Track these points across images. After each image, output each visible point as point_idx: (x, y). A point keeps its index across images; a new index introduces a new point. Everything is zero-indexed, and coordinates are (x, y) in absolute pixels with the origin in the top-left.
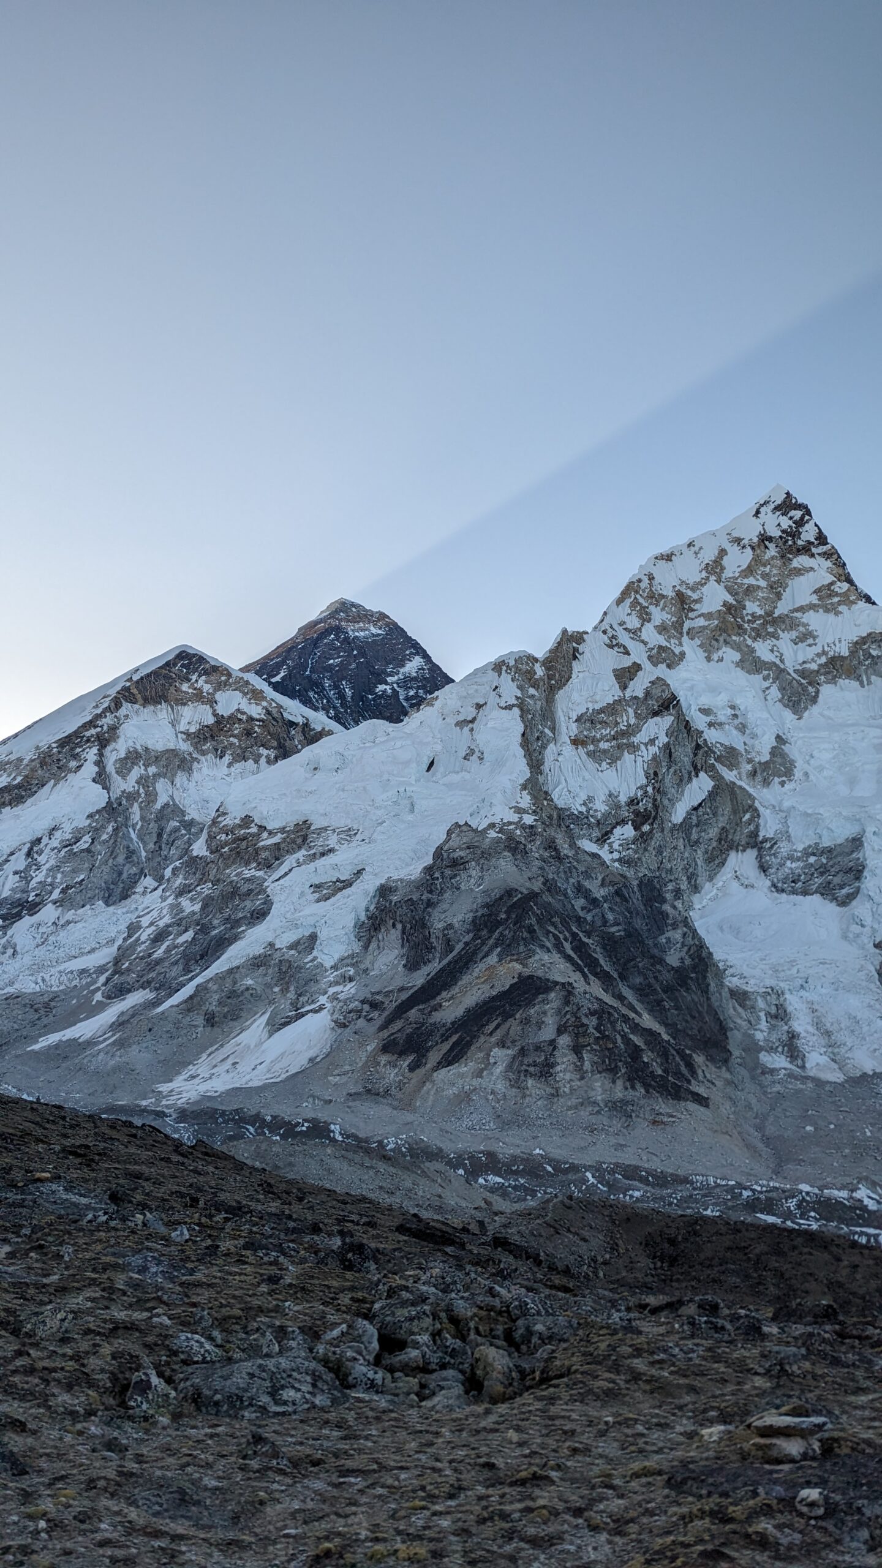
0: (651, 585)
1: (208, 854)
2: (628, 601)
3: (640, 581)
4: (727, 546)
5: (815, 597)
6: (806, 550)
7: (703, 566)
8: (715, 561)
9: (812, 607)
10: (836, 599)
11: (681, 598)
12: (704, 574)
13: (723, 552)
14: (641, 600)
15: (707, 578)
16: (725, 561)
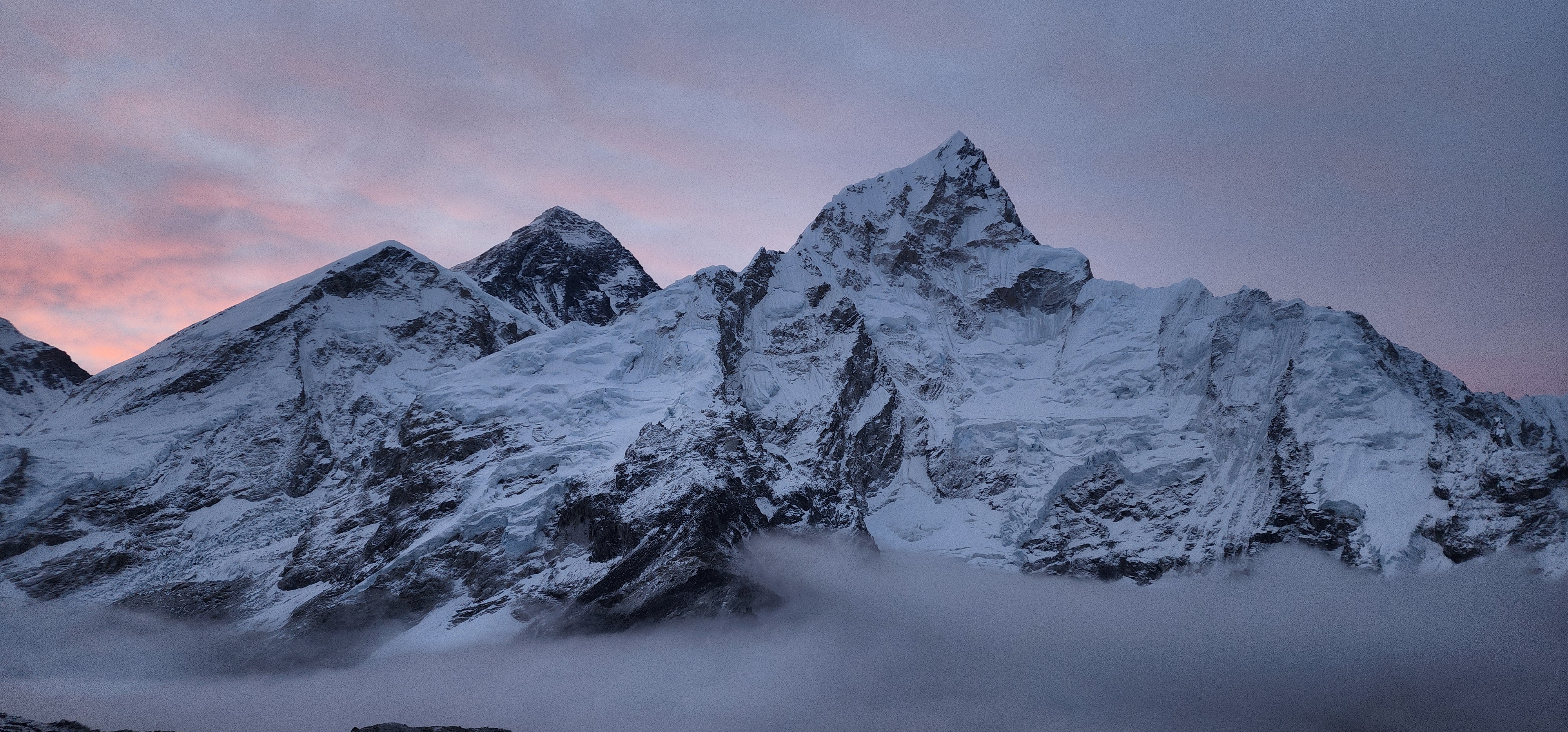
0: (843, 214)
1: (400, 446)
2: (821, 228)
3: (833, 209)
4: (912, 183)
5: (985, 233)
6: (981, 192)
7: (890, 200)
8: (901, 196)
9: (984, 243)
10: (1003, 237)
11: (869, 227)
12: (890, 207)
13: (908, 189)
14: (833, 227)
15: (893, 212)
16: (910, 197)
